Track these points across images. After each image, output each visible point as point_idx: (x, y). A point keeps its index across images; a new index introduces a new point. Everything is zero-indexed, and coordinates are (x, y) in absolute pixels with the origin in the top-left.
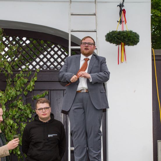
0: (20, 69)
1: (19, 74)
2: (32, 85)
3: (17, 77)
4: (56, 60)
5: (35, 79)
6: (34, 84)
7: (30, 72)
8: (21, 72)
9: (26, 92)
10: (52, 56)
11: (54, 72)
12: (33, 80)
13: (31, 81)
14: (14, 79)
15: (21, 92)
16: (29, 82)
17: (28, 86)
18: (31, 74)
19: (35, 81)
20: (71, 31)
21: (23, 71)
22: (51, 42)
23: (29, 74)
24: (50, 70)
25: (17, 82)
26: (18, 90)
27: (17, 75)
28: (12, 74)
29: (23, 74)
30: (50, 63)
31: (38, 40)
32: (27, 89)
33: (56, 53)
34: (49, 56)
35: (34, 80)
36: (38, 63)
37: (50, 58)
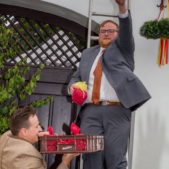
0: (13, 62)
1: (13, 69)
2: (32, 87)
3: (9, 73)
4: (64, 53)
5: (38, 78)
6: (36, 86)
7: (28, 68)
8: (16, 67)
9: (23, 95)
10: (60, 48)
11: (60, 70)
12: (34, 79)
13: (31, 81)
14: (6, 75)
15: (13, 95)
16: (28, 81)
17: (27, 88)
18: (29, 70)
19: (37, 82)
20: (93, 15)
21: (18, 66)
22: (60, 28)
23: (27, 70)
24: (56, 68)
25: (10, 80)
26: (10, 91)
27: (9, 70)
28: (3, 69)
29: (18, 70)
30: (56, 57)
31: (41, 23)
32: (24, 92)
33: (65, 43)
34: (55, 47)
35: (36, 79)
36: (39, 56)
37: (57, 50)
